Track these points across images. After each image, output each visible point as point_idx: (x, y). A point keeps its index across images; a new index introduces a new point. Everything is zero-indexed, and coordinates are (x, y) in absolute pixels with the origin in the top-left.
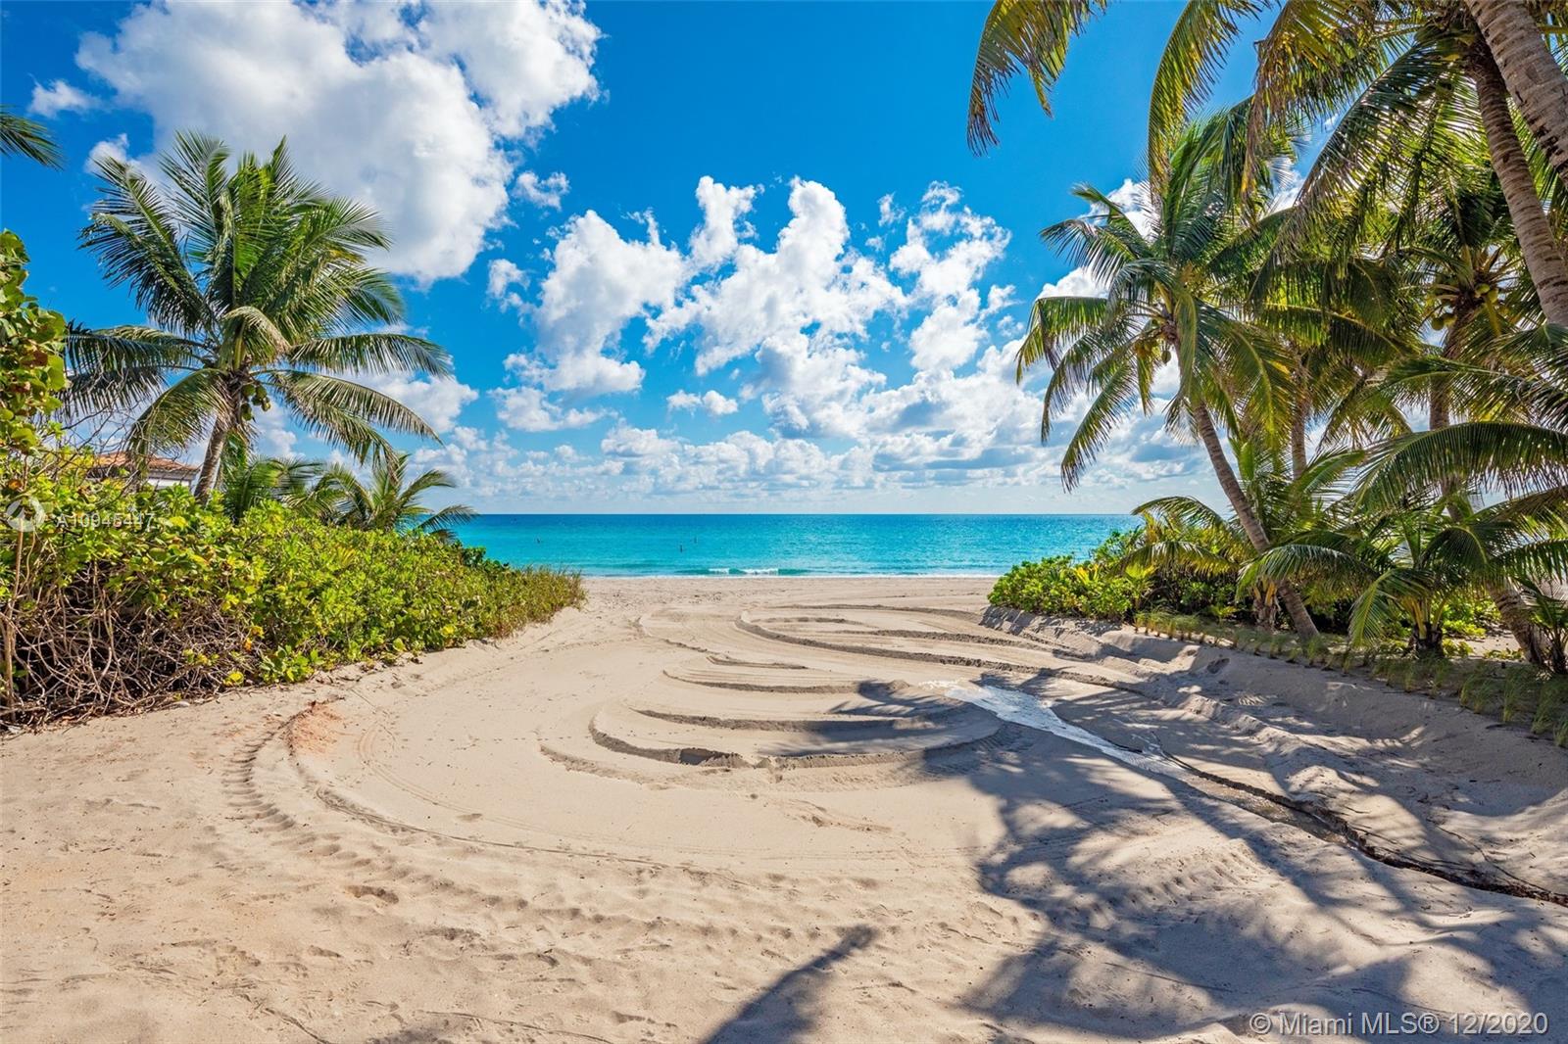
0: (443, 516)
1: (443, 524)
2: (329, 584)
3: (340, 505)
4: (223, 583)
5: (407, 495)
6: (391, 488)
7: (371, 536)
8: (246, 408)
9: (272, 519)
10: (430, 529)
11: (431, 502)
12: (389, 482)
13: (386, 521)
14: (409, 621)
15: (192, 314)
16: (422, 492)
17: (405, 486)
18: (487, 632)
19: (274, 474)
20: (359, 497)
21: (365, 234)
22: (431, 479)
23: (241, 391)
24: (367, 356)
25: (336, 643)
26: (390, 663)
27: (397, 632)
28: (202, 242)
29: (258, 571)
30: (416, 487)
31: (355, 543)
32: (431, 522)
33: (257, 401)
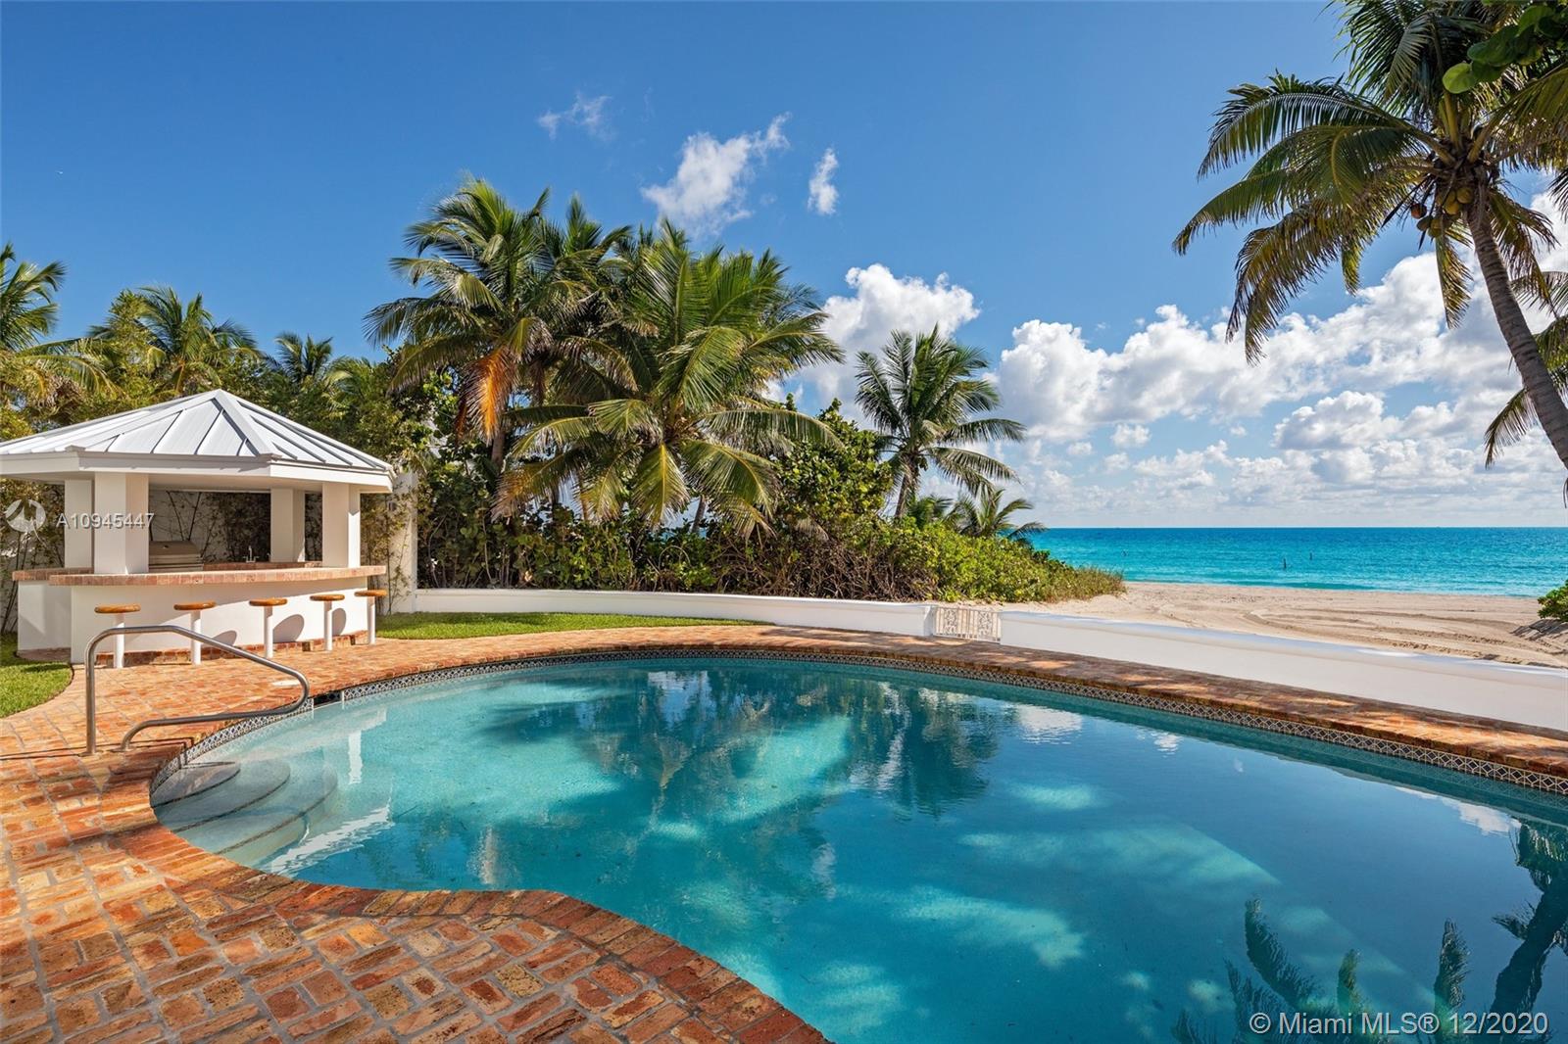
0: (1023, 529)
1: (1022, 536)
2: (962, 562)
3: (961, 524)
4: (925, 557)
5: (1002, 514)
6: (991, 511)
7: (979, 540)
8: (917, 469)
9: (936, 528)
10: (1014, 538)
11: (1016, 520)
12: (991, 507)
13: (987, 532)
14: (998, 585)
15: (895, 422)
16: (1010, 514)
17: (999, 510)
18: (1041, 597)
19: (930, 505)
20: (973, 517)
21: (976, 362)
22: (1018, 504)
23: (916, 461)
24: (977, 435)
25: (965, 590)
26: (989, 603)
27: (991, 590)
28: (898, 383)
29: (937, 553)
30: (1008, 509)
31: (971, 544)
32: (1015, 533)
33: (921, 466)
